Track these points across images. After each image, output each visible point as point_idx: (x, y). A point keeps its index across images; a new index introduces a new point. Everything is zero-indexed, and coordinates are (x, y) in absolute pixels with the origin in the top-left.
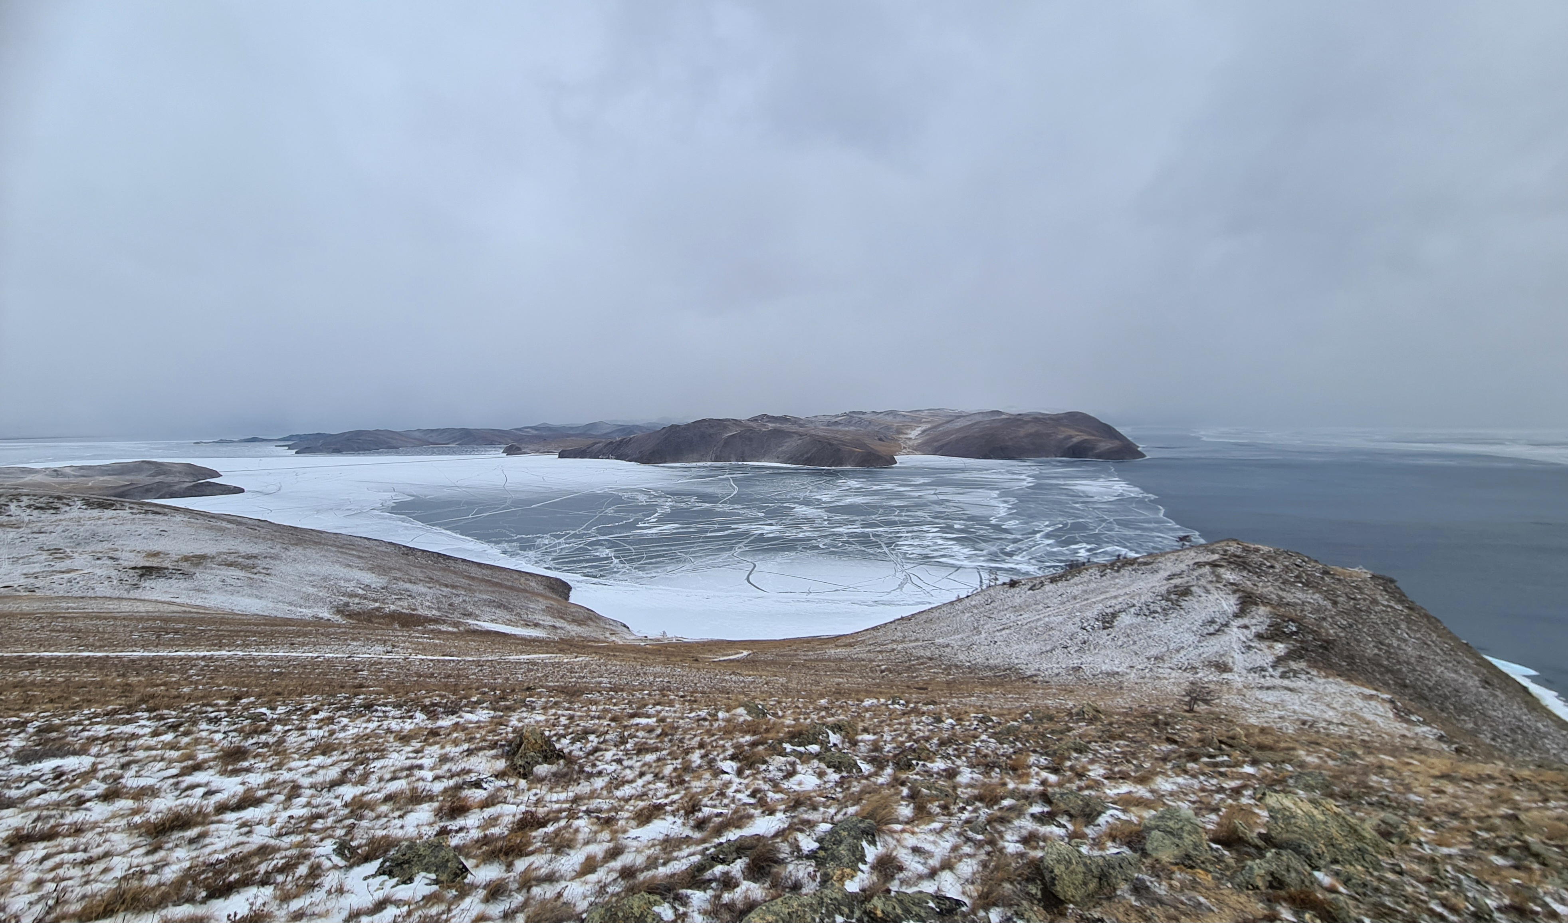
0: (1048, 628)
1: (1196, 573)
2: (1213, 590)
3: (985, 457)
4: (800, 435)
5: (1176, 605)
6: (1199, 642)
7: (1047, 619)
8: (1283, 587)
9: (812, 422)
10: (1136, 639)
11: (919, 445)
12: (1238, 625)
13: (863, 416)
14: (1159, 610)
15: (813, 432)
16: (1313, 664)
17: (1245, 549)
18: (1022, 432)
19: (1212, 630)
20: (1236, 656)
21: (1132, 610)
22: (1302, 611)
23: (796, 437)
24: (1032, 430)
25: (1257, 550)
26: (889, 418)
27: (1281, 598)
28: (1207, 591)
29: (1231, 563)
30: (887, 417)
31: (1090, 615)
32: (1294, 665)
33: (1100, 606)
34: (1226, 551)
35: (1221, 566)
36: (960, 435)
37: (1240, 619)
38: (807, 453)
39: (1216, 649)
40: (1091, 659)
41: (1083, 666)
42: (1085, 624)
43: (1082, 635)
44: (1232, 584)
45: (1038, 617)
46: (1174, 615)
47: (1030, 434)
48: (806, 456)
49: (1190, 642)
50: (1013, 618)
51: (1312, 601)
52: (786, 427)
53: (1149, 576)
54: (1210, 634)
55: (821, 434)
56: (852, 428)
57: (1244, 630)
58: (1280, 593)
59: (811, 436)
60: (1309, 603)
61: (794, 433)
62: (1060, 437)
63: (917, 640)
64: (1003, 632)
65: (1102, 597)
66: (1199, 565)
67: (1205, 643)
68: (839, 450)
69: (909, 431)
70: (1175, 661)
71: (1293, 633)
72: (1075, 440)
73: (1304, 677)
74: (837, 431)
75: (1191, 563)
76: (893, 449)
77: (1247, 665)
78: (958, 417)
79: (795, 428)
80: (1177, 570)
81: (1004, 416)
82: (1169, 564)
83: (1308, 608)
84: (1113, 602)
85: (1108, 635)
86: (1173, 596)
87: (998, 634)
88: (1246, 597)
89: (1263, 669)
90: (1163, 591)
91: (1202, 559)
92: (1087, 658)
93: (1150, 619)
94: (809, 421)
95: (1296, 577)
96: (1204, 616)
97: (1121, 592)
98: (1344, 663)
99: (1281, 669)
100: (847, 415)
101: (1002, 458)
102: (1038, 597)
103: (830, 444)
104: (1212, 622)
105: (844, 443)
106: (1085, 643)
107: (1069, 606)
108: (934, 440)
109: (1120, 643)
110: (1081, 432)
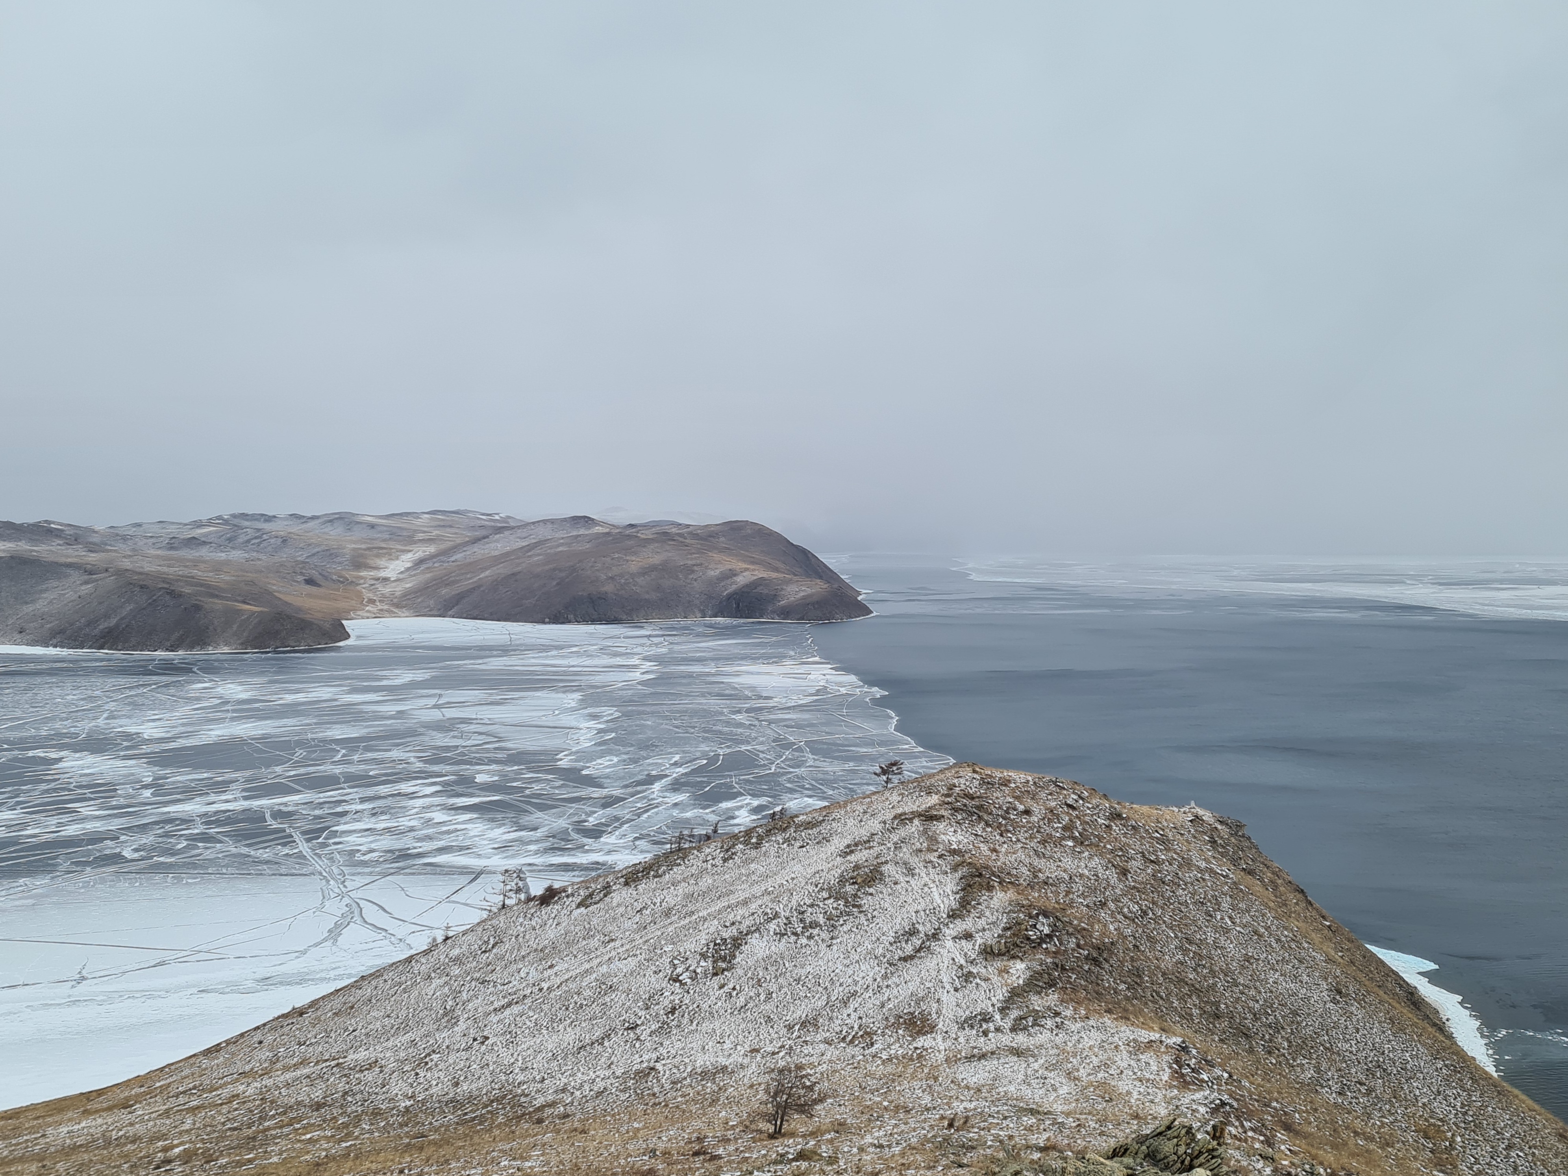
0: (606, 987)
1: (895, 838)
2: (920, 870)
3: (558, 619)
4: (89, 571)
5: (853, 904)
6: (885, 977)
7: (604, 969)
8: (1041, 849)
9: (124, 538)
10: (773, 987)
11: (406, 594)
12: (954, 933)
13: (267, 526)
14: (821, 920)
15: (127, 564)
16: (1070, 995)
17: (987, 782)
18: (635, 563)
19: (909, 949)
20: (944, 998)
21: (772, 926)
22: (1068, 893)
23: (76, 577)
24: (656, 559)
25: (1005, 783)
26: (335, 532)
27: (1035, 872)
28: (910, 871)
29: (956, 810)
30: (328, 528)
31: (692, 947)
32: (1037, 1002)
33: (713, 926)
34: (951, 787)
35: (939, 818)
36: (502, 570)
37: (958, 921)
38: (107, 616)
39: (912, 986)
40: (679, 1045)
41: (659, 1066)
42: (679, 970)
43: (672, 995)
44: (954, 852)
45: (587, 966)
46: (845, 928)
47: (653, 568)
48: (103, 625)
49: (870, 980)
50: (534, 976)
51: (1086, 872)
52: (45, 550)
53: (812, 850)
54: (905, 959)
55: (149, 567)
56: (237, 555)
57: (964, 942)
58: (1036, 862)
59: (120, 573)
60: (1081, 875)
61: (69, 565)
62: (711, 573)
63: (304, 1062)
64: (508, 1012)
65: (720, 904)
66: (902, 819)
67: (895, 979)
68: (197, 608)
69: (382, 562)
70: (836, 1026)
71: (1042, 939)
72: (742, 580)
73: (1049, 1023)
74: (196, 563)
75: (889, 816)
76: (341, 605)
77: (960, 1012)
78: (499, 530)
79: (74, 554)
80: (864, 833)
81: (598, 529)
82: (851, 822)
83: (1078, 887)
84: (741, 911)
85: (722, 987)
86: (849, 889)
87: (494, 1018)
88: (973, 876)
89: (986, 1018)
90: (832, 878)
91: (910, 806)
92: (672, 1045)
93: (804, 941)
94: (116, 535)
95: (1065, 828)
96: (901, 922)
97: (757, 890)
98: (1123, 987)
99: (1014, 1014)
100: (226, 522)
101: (593, 621)
102: (595, 921)
103: (172, 593)
104: (913, 932)
105: (213, 592)
106: (673, 1011)
107: (654, 932)
108: (443, 581)
109: (741, 1001)
110: (753, 563)
